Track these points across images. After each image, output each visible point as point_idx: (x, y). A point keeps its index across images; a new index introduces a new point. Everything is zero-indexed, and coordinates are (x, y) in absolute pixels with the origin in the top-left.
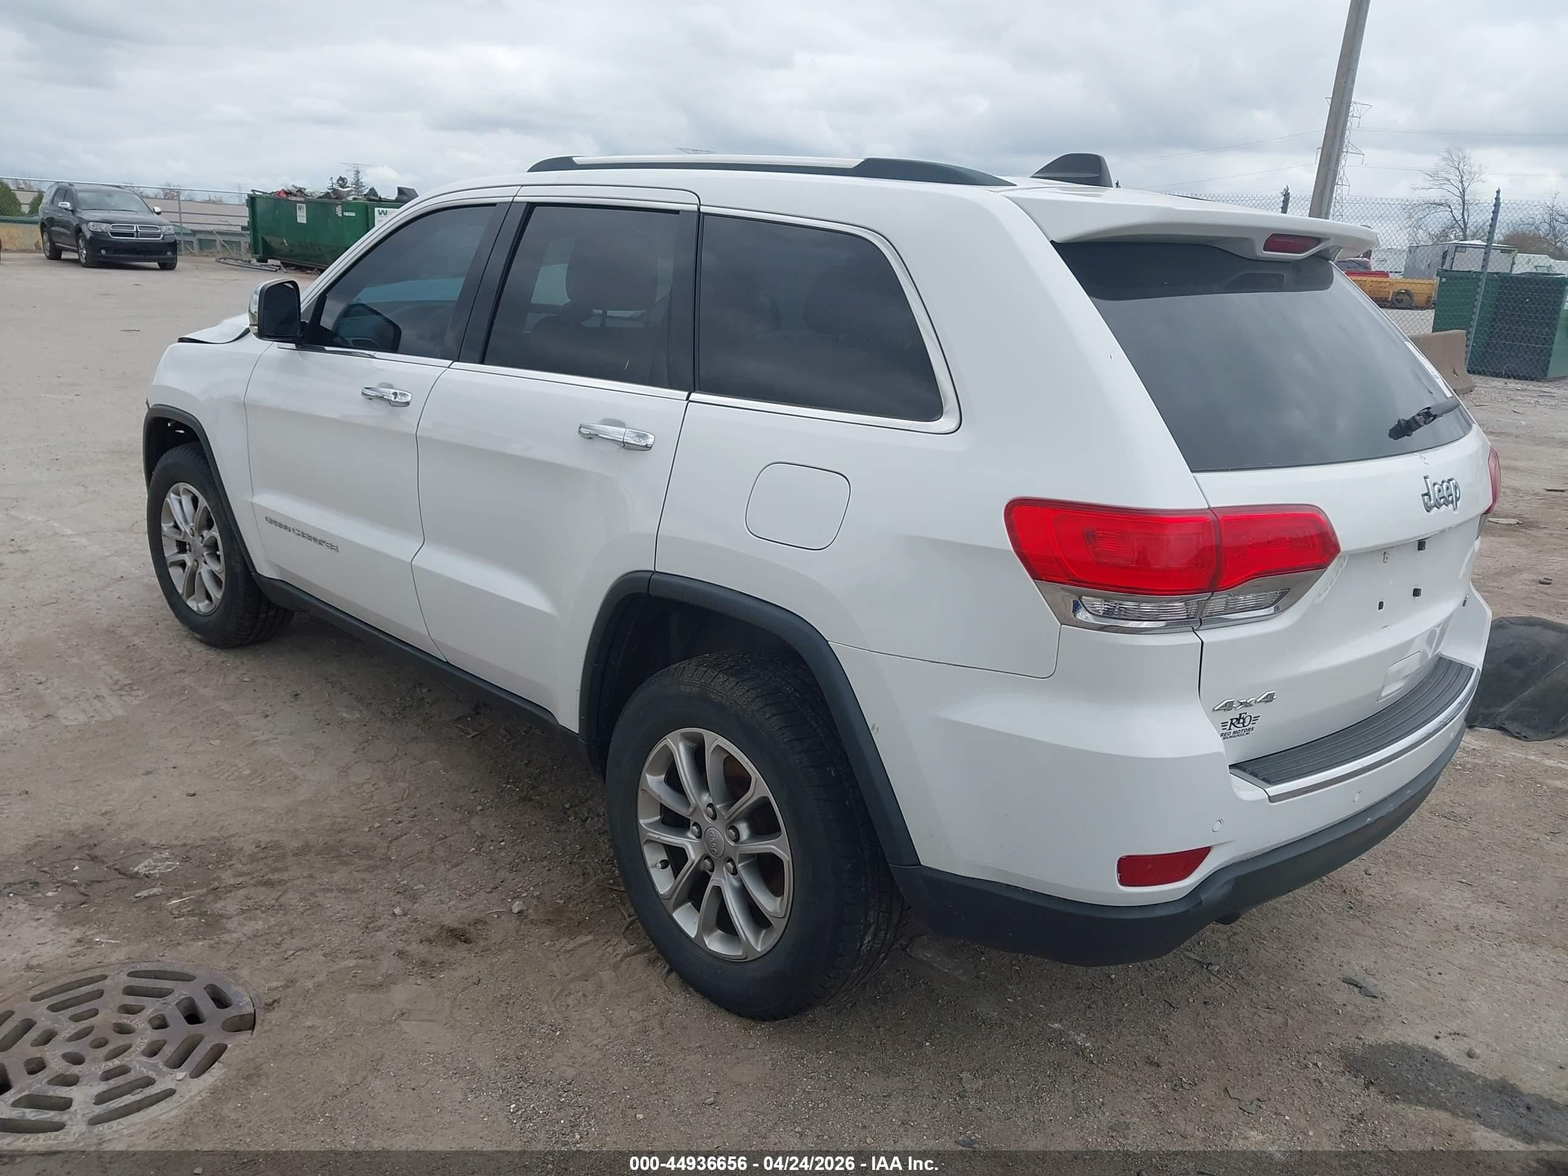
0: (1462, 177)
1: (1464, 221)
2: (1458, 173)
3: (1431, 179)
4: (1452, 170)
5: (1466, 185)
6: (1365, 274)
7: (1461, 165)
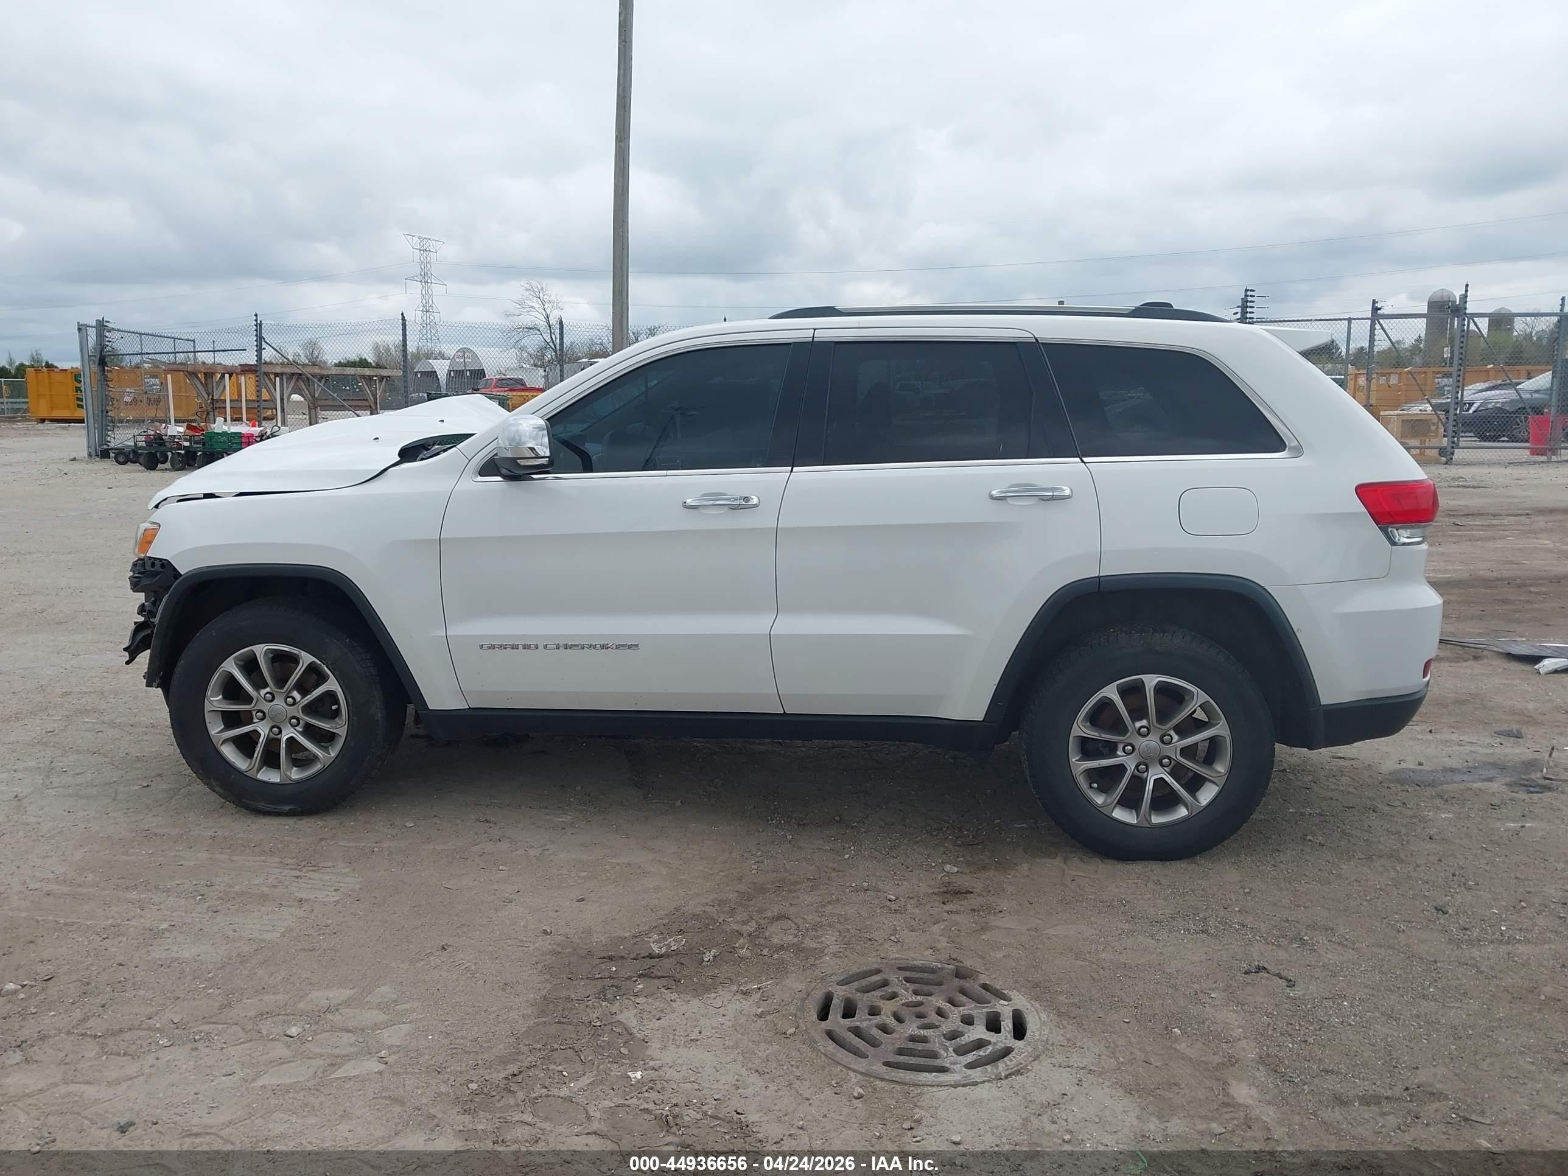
0: (544, 305)
1: (553, 342)
2: (540, 302)
3: (519, 307)
4: (535, 299)
5: (548, 311)
6: (523, 390)
7: (541, 295)
